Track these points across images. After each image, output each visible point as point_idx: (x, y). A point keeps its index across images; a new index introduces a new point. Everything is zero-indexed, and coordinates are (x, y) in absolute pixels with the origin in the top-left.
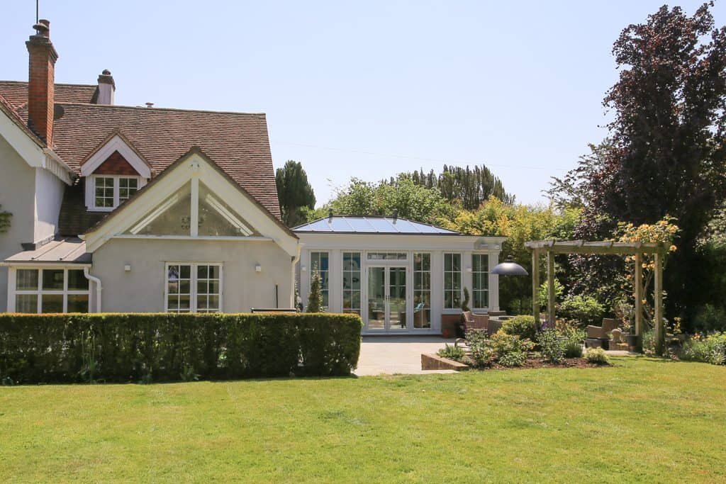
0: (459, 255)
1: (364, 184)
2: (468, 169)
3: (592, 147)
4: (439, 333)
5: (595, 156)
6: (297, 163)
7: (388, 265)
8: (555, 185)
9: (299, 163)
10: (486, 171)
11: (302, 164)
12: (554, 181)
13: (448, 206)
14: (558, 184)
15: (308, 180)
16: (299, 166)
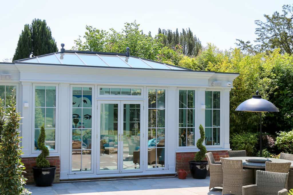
0: (193, 92)
1: (98, 31)
2: (177, 32)
3: (267, 17)
4: (174, 172)
5: (269, 24)
6: (42, 21)
7: (122, 101)
8: (239, 45)
9: (44, 21)
10: (190, 34)
11: (46, 22)
12: (238, 42)
13: (171, 51)
14: (241, 45)
15: (52, 35)
16: (44, 24)
